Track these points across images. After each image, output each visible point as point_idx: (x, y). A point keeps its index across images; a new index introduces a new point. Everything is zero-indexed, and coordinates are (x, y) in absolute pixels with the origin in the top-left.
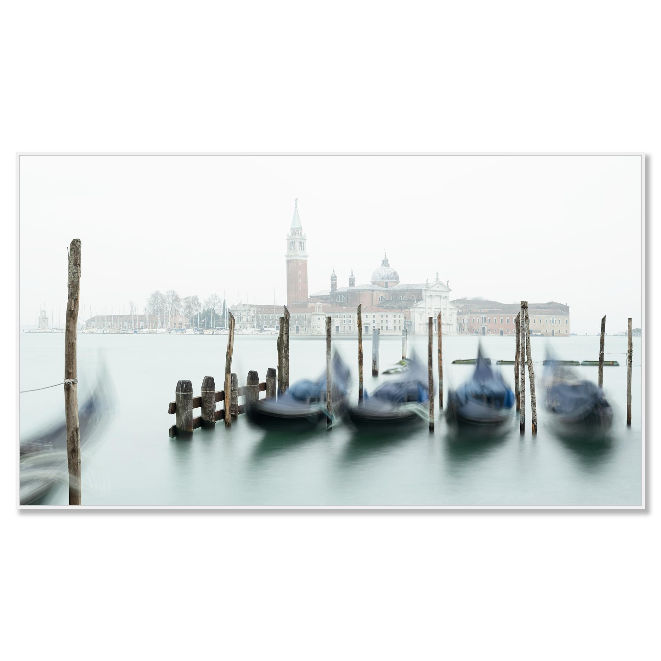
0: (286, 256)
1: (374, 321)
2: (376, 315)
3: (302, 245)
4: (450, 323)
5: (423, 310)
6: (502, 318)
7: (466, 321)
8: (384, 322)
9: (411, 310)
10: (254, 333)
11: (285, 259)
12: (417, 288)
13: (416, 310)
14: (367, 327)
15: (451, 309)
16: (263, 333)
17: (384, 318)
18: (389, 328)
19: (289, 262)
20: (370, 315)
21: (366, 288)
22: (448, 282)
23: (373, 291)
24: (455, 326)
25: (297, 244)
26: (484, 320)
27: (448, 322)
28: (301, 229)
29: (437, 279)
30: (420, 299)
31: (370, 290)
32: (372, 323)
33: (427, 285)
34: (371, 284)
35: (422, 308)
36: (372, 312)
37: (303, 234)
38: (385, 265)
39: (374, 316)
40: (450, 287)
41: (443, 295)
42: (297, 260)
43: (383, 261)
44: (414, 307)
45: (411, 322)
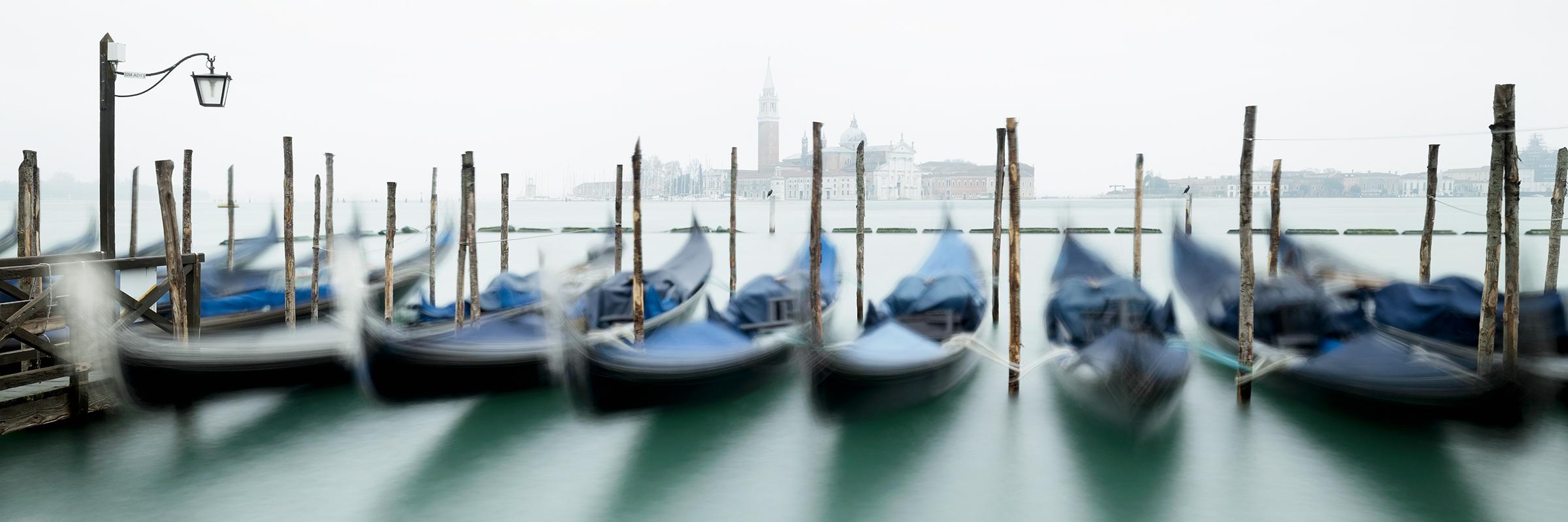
0: (758, 118)
1: (835, 185)
2: (837, 179)
3: (773, 105)
4: (915, 186)
5: (886, 173)
6: (965, 181)
7: (931, 185)
8: (845, 186)
9: (874, 173)
10: (716, 199)
11: (757, 121)
12: (882, 150)
13: (879, 173)
14: (828, 192)
15: (916, 172)
16: (723, 199)
17: (845, 182)
18: (850, 193)
19: (760, 124)
20: (832, 179)
21: (832, 150)
22: (913, 143)
23: (839, 153)
24: (920, 189)
25: (769, 105)
26: (949, 182)
27: (911, 186)
28: (773, 89)
29: (902, 140)
30: (883, 162)
31: (836, 152)
32: (833, 188)
33: (891, 146)
34: (839, 146)
35: (885, 171)
36: (833, 176)
37: (775, 95)
38: (853, 127)
39: (835, 180)
40: (915, 149)
41: (908, 156)
42: (768, 122)
43: (852, 122)
44: (877, 171)
45: (873, 186)
